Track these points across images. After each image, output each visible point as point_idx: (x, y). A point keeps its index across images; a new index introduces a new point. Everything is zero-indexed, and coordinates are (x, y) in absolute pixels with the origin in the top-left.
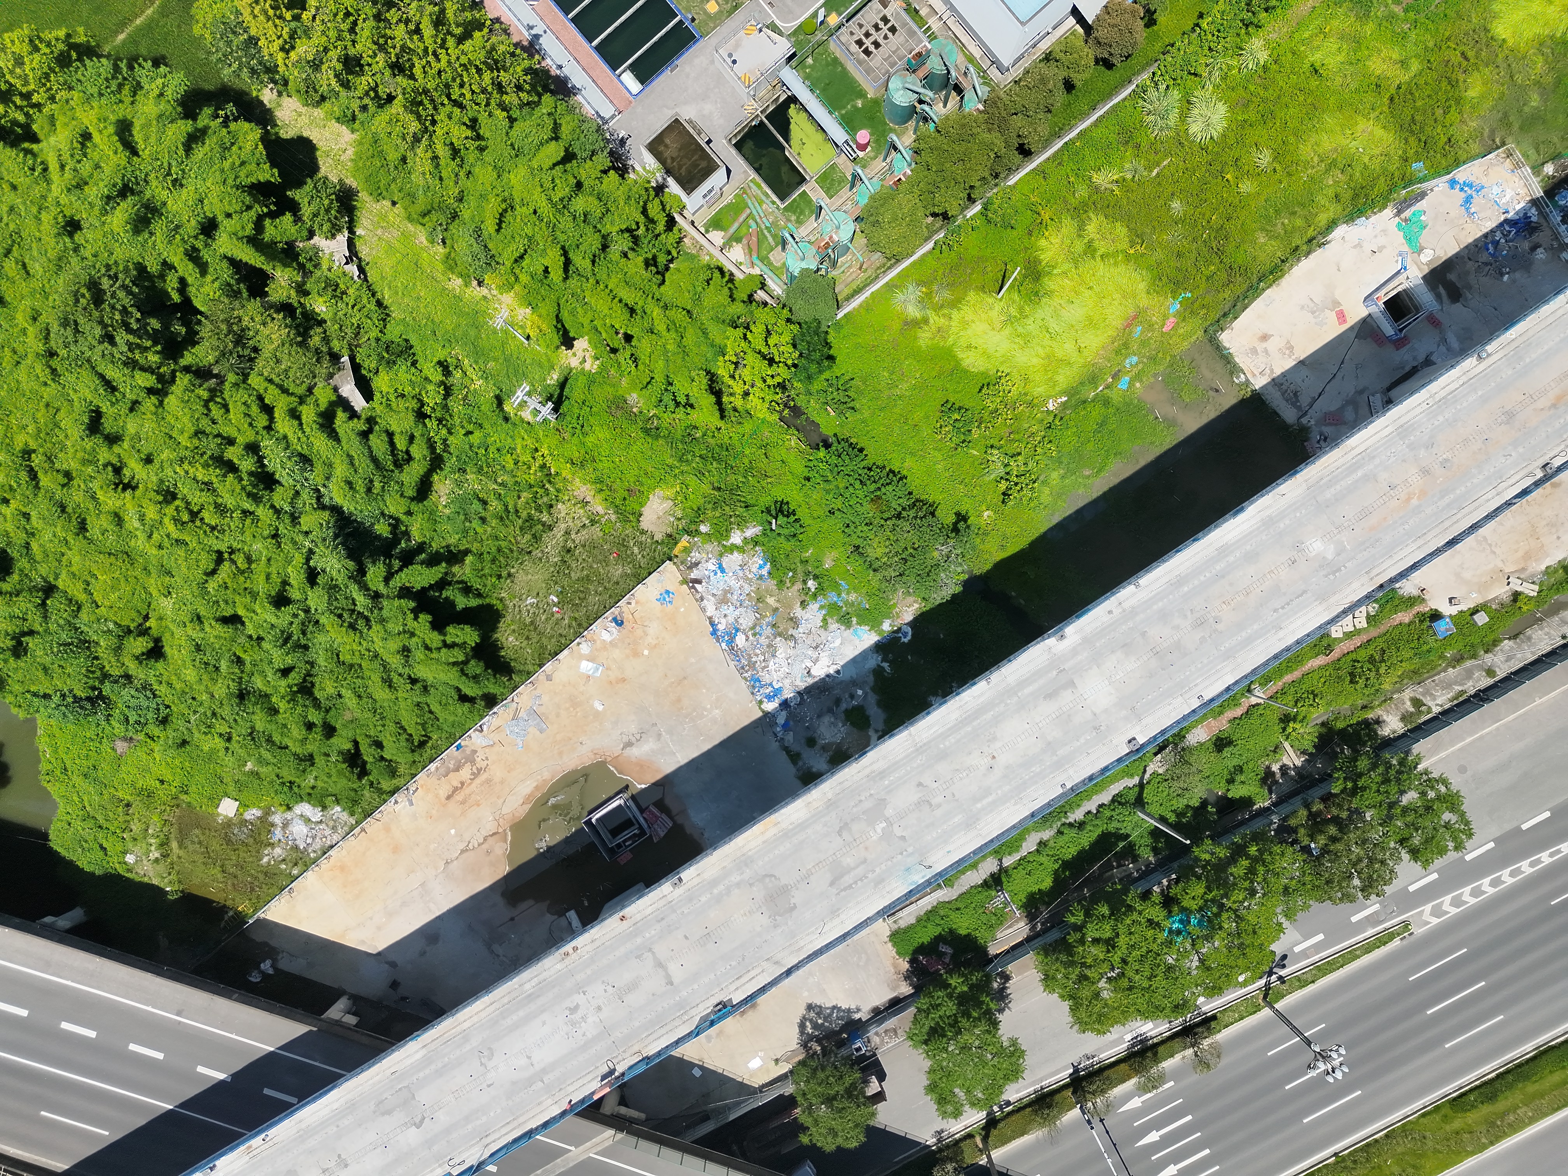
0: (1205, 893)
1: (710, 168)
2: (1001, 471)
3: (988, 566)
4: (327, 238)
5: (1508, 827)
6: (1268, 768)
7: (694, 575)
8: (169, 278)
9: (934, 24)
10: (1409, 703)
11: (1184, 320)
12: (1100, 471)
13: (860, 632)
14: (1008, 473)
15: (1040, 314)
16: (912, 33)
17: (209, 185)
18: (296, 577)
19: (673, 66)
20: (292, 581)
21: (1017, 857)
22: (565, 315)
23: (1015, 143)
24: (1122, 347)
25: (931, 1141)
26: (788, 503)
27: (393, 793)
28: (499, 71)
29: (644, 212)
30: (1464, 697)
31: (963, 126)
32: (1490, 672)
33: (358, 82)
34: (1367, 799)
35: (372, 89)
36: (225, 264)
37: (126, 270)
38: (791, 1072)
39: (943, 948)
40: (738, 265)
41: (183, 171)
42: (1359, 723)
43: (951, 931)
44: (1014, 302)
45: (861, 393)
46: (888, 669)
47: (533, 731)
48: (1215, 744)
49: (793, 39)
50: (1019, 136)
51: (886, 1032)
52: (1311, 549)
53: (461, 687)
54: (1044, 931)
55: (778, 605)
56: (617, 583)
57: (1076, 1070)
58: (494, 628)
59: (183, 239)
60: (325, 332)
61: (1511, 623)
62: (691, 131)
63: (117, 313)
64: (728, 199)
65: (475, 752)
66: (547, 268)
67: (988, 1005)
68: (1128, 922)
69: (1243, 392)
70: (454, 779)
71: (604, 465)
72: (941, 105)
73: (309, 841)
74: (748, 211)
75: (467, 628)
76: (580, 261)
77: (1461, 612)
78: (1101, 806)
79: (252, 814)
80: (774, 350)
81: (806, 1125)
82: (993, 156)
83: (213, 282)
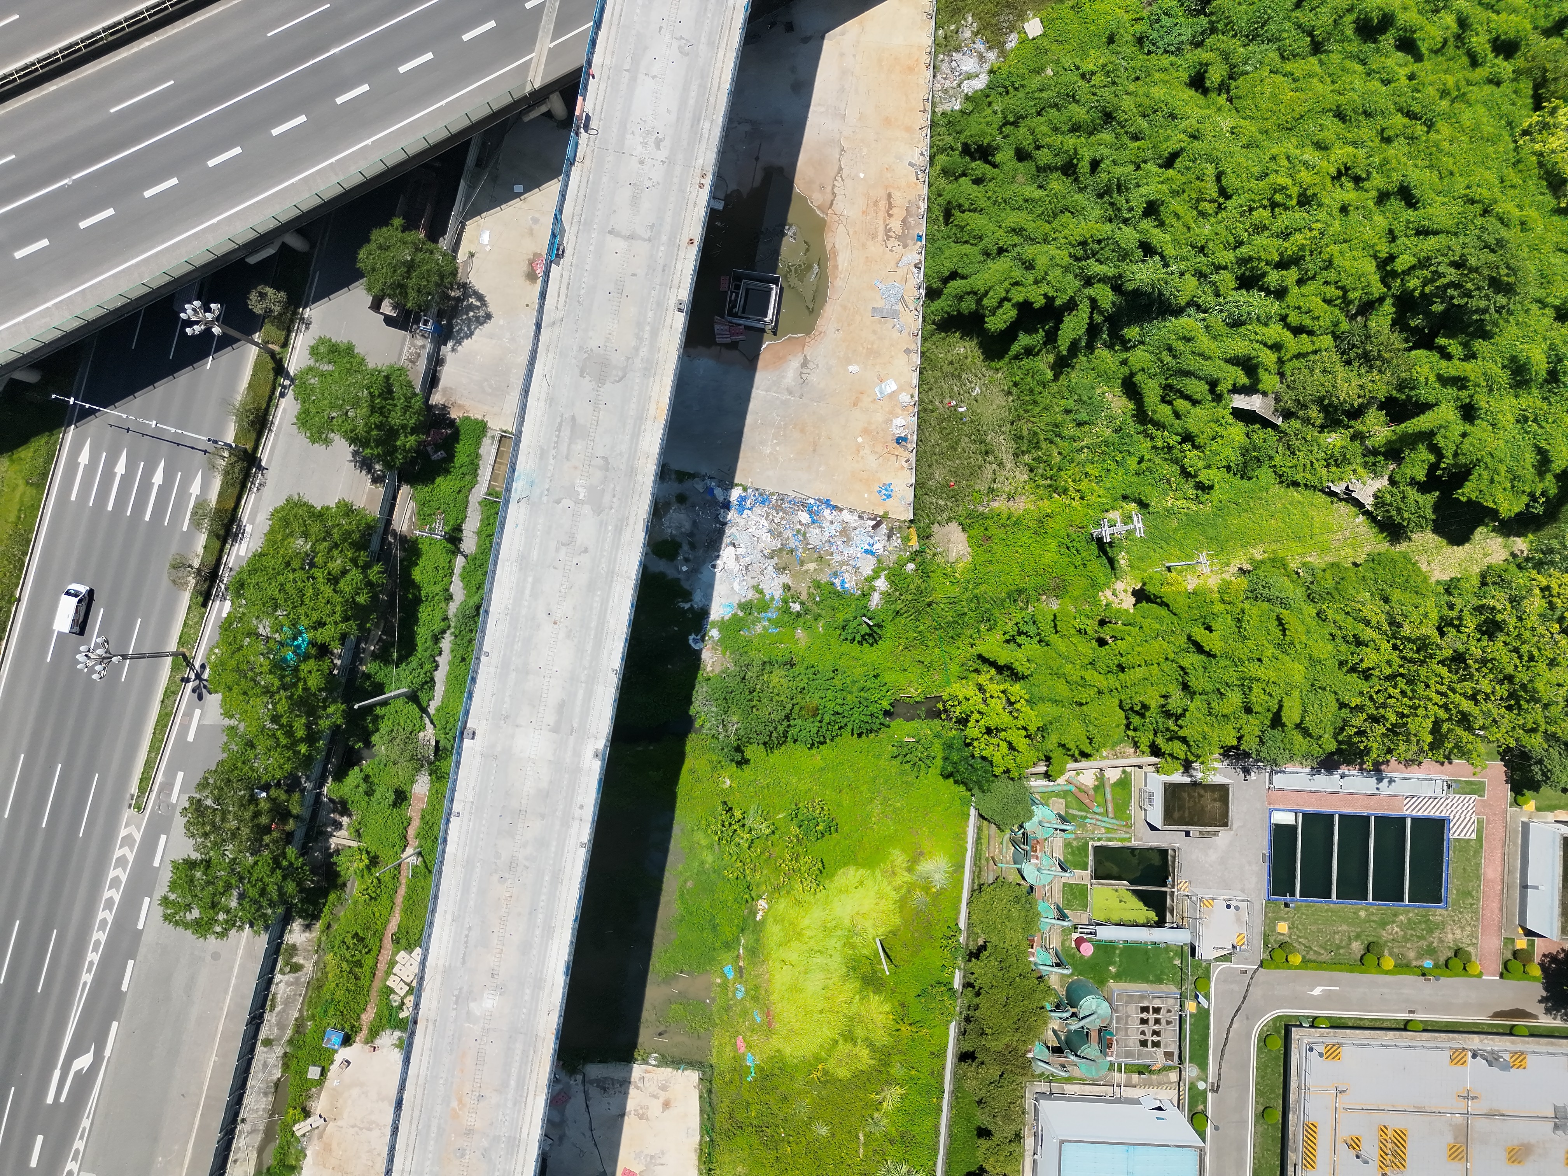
0: (305, 683)
1: (1169, 817)
2: (749, 822)
3: (688, 748)
4: (1379, 491)
5: (142, 950)
6: (350, 815)
7: (884, 529)
8: (1460, 349)
9: (1119, 1077)
10: (301, 961)
11: (734, 1058)
12: (682, 894)
13: (729, 609)
14: (743, 825)
15: (837, 958)
16: (1128, 1055)
17: (1501, 441)
18: (1158, 237)
19: (1267, 859)
20: (1157, 231)
21: (457, 571)
22: (1163, 612)
23: (980, 1056)
24: (758, 995)
25: (307, 313)
26: (872, 645)
27: (932, 158)
28: (1388, 729)
29: (1184, 740)
30: (268, 1007)
31: (1030, 1029)
32: (268, 1043)
33: (1474, 620)
34: (263, 866)
35: (1460, 625)
36: (1431, 399)
37: (1495, 324)
38: (455, 258)
39: (441, 454)
40: (1079, 771)
41: (1528, 433)
42: (321, 911)
43: (447, 472)
44: (864, 947)
45: (903, 773)
46: (682, 605)
47: (880, 304)
48: (403, 792)
49: (1204, 964)
50: (982, 1063)
51: (419, 355)
52: (491, 996)
53: (964, 281)
54: (384, 540)
55: (803, 569)
56: (930, 466)
57: (260, 468)
58: (981, 345)
59: (1479, 386)
60: (1313, 425)
61: (291, 1091)
62: (1209, 829)
63: (1473, 288)
64: (1133, 808)
65: (905, 246)
66: (1211, 631)
67: (372, 449)
68: (338, 608)
69: (641, 1053)
70: (899, 213)
71: (1025, 537)
72: (1056, 1028)
73: (954, 64)
74: (1111, 815)
75: (1002, 326)
76: (1192, 659)
77: (332, 1063)
78: (437, 667)
79: (1012, 42)
80: (995, 741)
81: (407, 233)
82: (988, 1031)
83: (1427, 379)
